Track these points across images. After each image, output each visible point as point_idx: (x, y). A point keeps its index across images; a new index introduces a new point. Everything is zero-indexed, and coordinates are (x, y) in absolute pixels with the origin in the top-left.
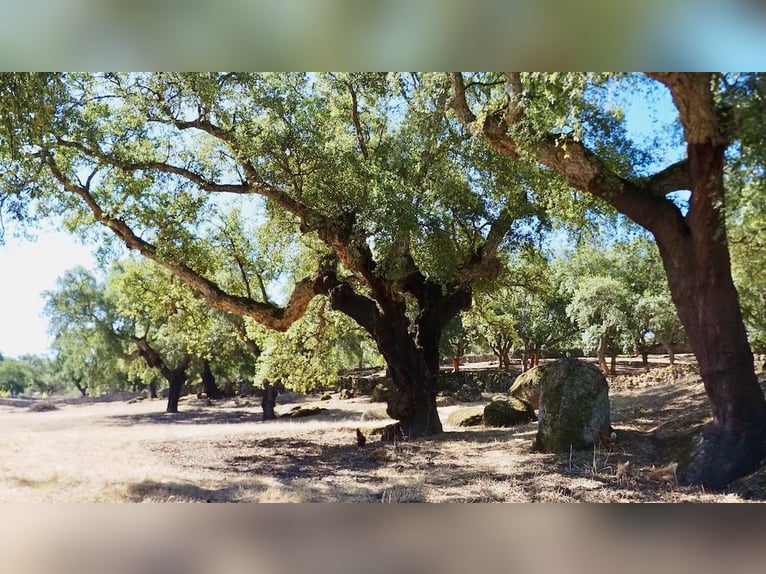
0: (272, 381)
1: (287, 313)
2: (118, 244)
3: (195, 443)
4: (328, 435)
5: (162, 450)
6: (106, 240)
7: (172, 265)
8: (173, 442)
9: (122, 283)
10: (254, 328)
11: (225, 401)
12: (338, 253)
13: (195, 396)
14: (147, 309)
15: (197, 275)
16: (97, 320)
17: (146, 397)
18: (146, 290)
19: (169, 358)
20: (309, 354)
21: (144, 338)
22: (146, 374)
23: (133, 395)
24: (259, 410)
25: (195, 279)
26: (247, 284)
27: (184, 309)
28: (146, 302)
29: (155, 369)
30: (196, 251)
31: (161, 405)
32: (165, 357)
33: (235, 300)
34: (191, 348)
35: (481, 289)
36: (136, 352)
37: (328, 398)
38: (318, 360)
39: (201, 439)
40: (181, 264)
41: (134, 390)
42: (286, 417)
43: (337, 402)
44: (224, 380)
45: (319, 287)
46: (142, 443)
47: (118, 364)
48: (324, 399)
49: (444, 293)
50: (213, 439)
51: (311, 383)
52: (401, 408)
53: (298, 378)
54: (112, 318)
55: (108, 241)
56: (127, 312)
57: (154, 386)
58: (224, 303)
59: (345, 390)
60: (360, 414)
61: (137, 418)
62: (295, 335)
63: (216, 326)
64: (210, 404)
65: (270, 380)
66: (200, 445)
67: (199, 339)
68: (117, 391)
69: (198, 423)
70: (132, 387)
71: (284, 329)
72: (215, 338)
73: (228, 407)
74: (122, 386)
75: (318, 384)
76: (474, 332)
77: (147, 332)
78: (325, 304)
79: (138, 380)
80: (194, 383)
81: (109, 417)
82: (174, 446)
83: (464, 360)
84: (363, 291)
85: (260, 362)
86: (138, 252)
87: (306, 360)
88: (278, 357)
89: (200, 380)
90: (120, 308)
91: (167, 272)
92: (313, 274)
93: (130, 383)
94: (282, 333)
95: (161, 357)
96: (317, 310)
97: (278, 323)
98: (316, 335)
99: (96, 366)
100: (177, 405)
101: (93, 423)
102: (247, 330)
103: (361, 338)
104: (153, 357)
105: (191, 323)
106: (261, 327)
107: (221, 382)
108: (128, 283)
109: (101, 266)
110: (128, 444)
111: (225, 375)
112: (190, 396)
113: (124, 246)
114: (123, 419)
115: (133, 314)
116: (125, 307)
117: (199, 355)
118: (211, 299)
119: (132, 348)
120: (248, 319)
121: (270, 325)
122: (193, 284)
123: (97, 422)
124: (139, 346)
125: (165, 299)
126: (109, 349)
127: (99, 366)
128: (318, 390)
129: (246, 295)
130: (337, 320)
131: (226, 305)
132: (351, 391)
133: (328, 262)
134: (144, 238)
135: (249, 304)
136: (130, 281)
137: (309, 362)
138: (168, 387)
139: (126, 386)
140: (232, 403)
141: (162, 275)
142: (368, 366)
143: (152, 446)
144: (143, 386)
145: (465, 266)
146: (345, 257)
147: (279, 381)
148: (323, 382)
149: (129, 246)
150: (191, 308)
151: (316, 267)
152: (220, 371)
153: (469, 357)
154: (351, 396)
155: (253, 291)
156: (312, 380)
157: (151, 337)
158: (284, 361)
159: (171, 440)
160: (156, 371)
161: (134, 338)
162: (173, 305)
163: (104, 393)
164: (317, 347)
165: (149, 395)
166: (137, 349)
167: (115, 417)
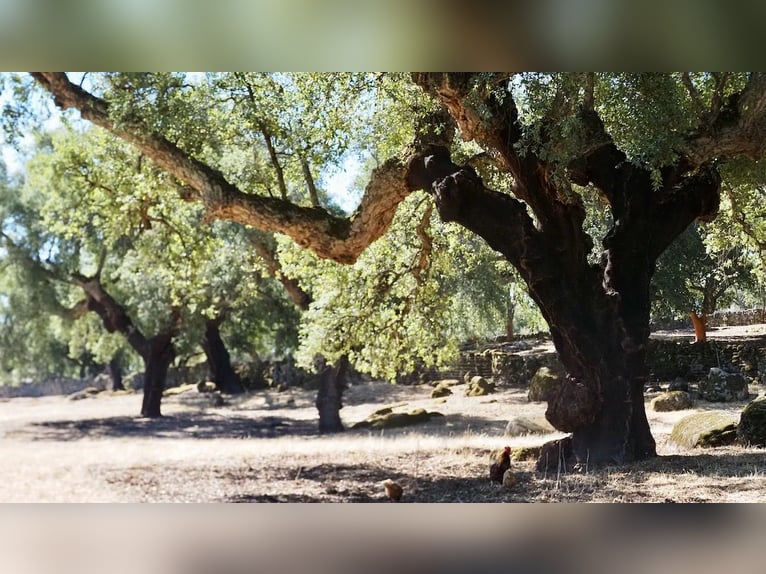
0: (332, 359)
1: (355, 228)
2: (40, 100)
3: (187, 471)
4: (436, 459)
5: (127, 481)
6: (17, 91)
7: (138, 137)
8: (148, 469)
9: (50, 171)
10: (293, 255)
11: (249, 397)
12: (451, 109)
13: (194, 388)
14: (96, 222)
15: (185, 156)
16: (10, 243)
17: (103, 389)
18: (93, 185)
19: (143, 316)
20: (402, 307)
21: (97, 276)
22: (102, 345)
23: (80, 385)
24: (312, 414)
25: (181, 164)
26: (280, 172)
27: (163, 220)
28: (94, 208)
29: (117, 335)
30: (182, 109)
31: (130, 404)
32: (135, 313)
33: (257, 202)
34: (178, 294)
35: (740, 177)
36: (83, 302)
37: (445, 392)
38: (420, 317)
39: (199, 464)
40: (155, 135)
41: (82, 374)
42: (362, 428)
43: (462, 401)
44: (247, 356)
45: (416, 176)
46: (90, 470)
47: (52, 326)
48: (437, 395)
49: (656, 186)
50: (220, 464)
51: (404, 362)
52: (574, 408)
53: (380, 352)
54: (37, 238)
55: (22, 93)
56: (59, 227)
57: (117, 368)
58: (237, 210)
59: (477, 379)
60: (502, 424)
61: (85, 427)
62: (372, 270)
63: (227, 252)
64: (221, 403)
65: (328, 355)
66: (196, 473)
67: (192, 278)
68: (51, 377)
69: (196, 435)
70: (78, 370)
71: (350, 259)
72: (227, 278)
73: (253, 407)
74: (61, 369)
75: (419, 363)
76: (729, 263)
77: (101, 267)
78: (430, 210)
79: (87, 357)
80: (192, 363)
81: (36, 425)
82: (148, 476)
83: (718, 321)
84: (504, 183)
85: (307, 321)
86: (76, 113)
87: (395, 318)
88: (342, 311)
89: (203, 358)
90: (47, 219)
91: (130, 149)
92: (404, 152)
93: (74, 362)
94: (347, 267)
95: (128, 313)
96: (415, 222)
97: (338, 246)
98: (414, 270)
99: (10, 330)
100: (159, 403)
101: (8, 433)
102: (282, 262)
103: (507, 277)
104: (113, 312)
105: (176, 247)
106: (309, 254)
107: (240, 360)
108: (60, 171)
109: (10, 141)
110: (68, 469)
111: (250, 348)
112: (184, 387)
113: (51, 103)
114: (62, 429)
115: (71, 230)
116: (56, 216)
117: (193, 308)
118: (212, 202)
119: (75, 296)
120: (283, 239)
121: (324, 251)
122: (179, 173)
123: (14, 432)
124: (87, 293)
125: (128, 202)
126: (34, 299)
127: (17, 329)
128: (420, 376)
129: (277, 193)
130: (453, 241)
131: (240, 212)
132: (490, 381)
133: (432, 128)
134: (87, 87)
135: (283, 210)
136: (63, 168)
137: (401, 322)
138: (143, 370)
139: (68, 369)
140: (261, 401)
141: (123, 156)
142: (525, 331)
143: (110, 475)
144: (97, 369)
145: (701, 132)
146: (464, 118)
147: (345, 357)
148: (429, 360)
149: (59, 103)
150: (175, 218)
151: (410, 139)
152: (239, 341)
153: (729, 315)
154: (489, 389)
155: (291, 185)
156: (407, 356)
157: (108, 274)
158: (353, 320)
159: (145, 464)
160: (118, 339)
161: (79, 278)
162: (143, 212)
163: (29, 380)
164: (417, 291)
165: (110, 385)
166: (84, 297)
167: (46, 424)
